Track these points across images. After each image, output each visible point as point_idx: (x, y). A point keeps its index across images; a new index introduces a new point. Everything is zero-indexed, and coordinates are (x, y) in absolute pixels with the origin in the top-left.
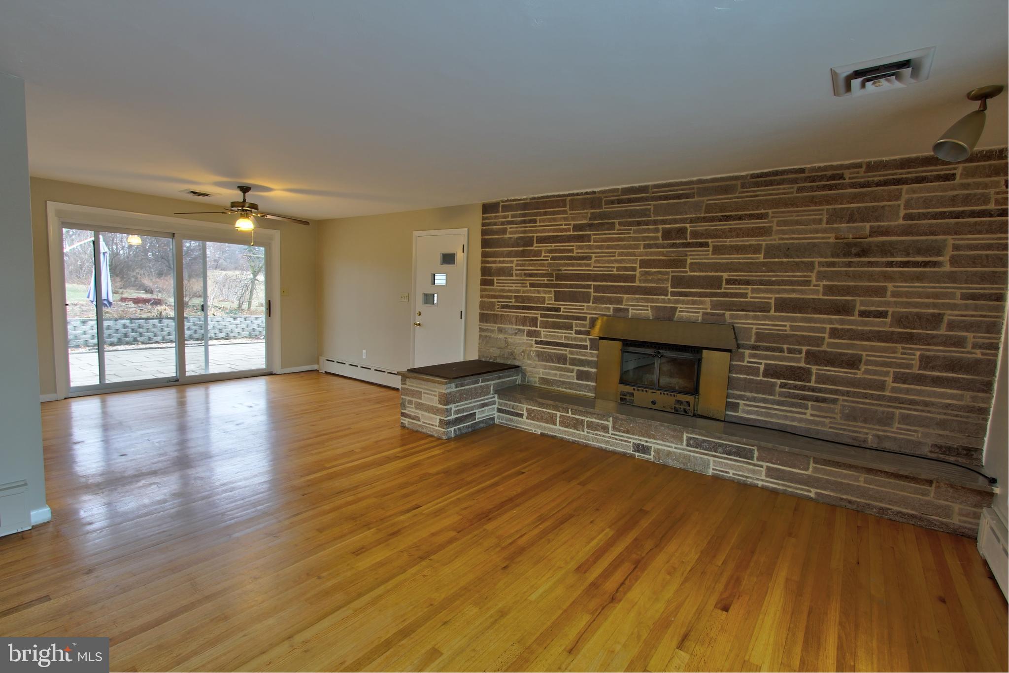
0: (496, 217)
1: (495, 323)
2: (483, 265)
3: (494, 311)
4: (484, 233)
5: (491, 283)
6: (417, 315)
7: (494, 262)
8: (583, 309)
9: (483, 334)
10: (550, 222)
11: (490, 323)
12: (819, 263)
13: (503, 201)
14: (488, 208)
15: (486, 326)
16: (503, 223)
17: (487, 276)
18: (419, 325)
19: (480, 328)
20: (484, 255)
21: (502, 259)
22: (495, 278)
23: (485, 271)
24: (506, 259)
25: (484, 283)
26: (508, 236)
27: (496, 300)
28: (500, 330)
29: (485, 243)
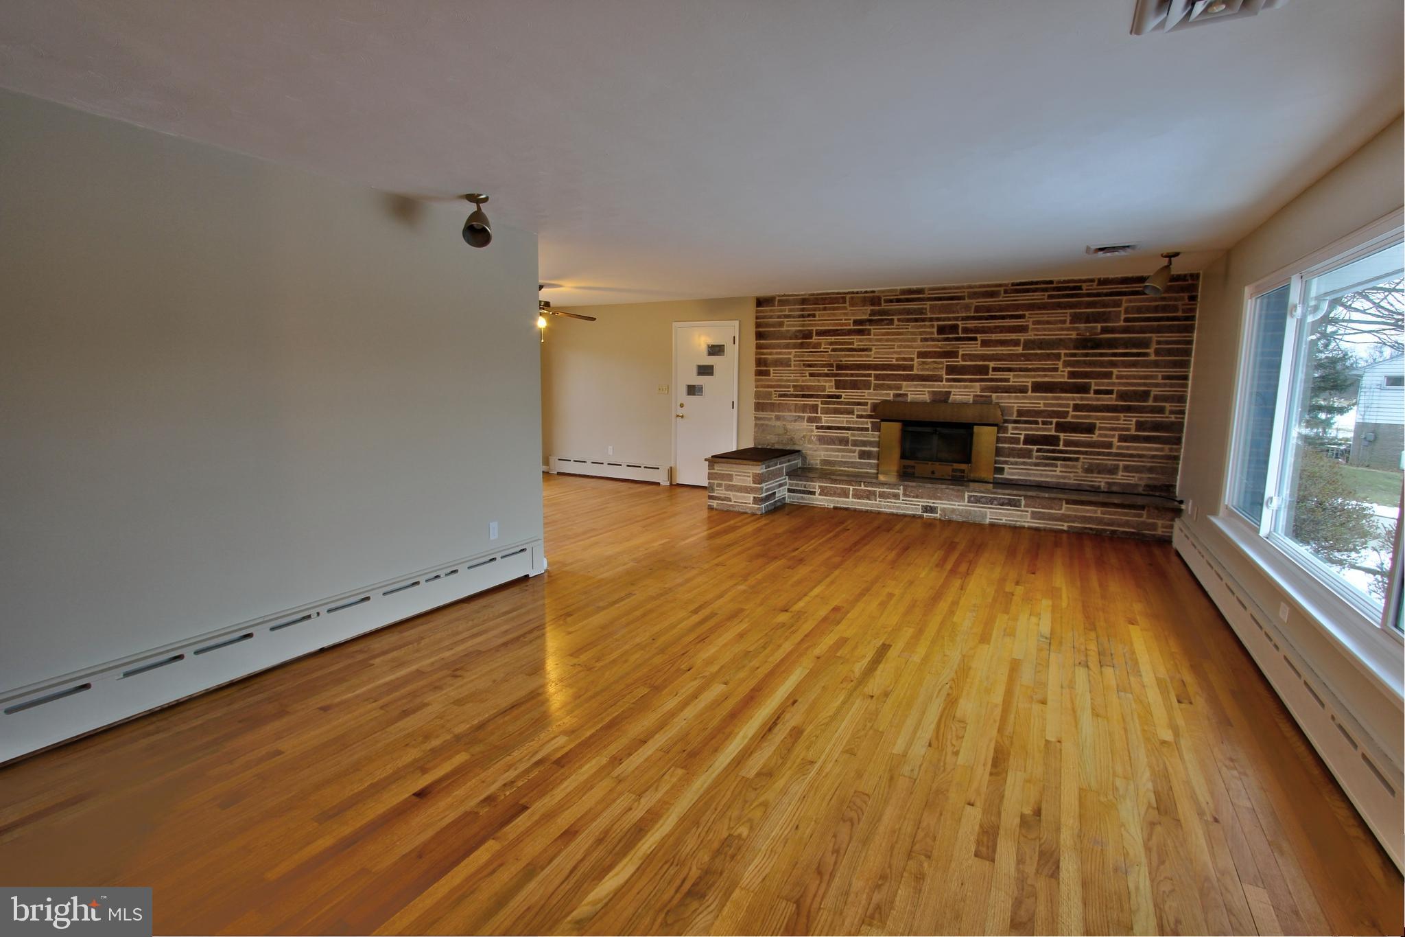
0: (771, 311)
1: (772, 411)
2: (758, 356)
3: (771, 400)
4: (758, 325)
5: (767, 373)
6: (679, 407)
7: (771, 354)
8: (864, 396)
9: (758, 422)
10: (829, 317)
11: (766, 412)
12: (1065, 354)
13: (779, 296)
14: (760, 302)
15: (761, 414)
16: (779, 317)
17: (762, 368)
18: (682, 417)
19: (755, 417)
20: (759, 347)
21: (779, 350)
22: (771, 369)
23: (759, 362)
24: (784, 351)
25: (759, 373)
26: (785, 329)
27: (772, 390)
28: (778, 418)
29: (759, 336)
